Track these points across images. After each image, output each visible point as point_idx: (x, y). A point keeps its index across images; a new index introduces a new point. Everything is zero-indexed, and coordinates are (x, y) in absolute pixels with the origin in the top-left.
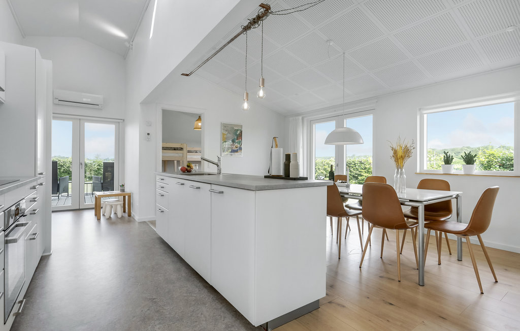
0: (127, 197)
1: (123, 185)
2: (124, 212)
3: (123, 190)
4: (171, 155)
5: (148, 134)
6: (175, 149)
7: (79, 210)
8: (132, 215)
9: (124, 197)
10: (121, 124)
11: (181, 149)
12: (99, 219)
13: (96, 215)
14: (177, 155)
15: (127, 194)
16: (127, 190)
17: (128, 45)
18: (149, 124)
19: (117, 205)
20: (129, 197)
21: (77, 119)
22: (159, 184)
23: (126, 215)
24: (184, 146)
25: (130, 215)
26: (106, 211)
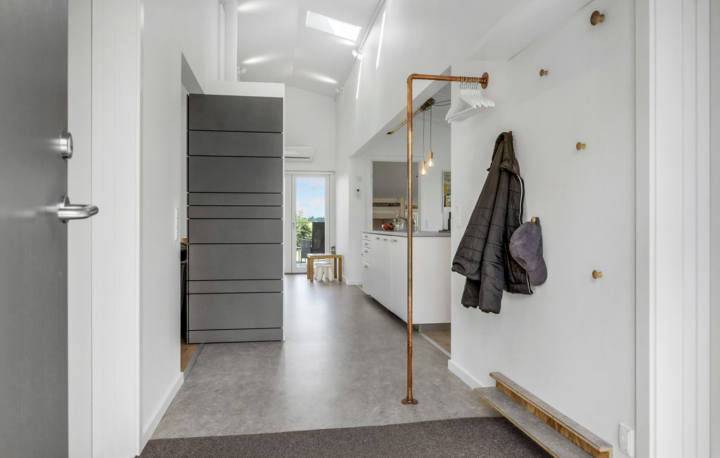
0: (338, 259)
1: (334, 247)
2: (336, 277)
3: (334, 253)
4: (385, 212)
5: (358, 190)
6: (390, 205)
7: (292, 274)
8: (343, 280)
9: (335, 259)
10: (332, 176)
11: (398, 205)
12: (312, 281)
13: (308, 278)
14: (392, 212)
15: (338, 256)
16: (338, 253)
17: (338, 91)
18: (359, 179)
19: (328, 267)
20: (340, 259)
21: (289, 174)
22: (364, 242)
23: (338, 280)
24: (401, 201)
25: (340, 280)
26: (318, 274)
